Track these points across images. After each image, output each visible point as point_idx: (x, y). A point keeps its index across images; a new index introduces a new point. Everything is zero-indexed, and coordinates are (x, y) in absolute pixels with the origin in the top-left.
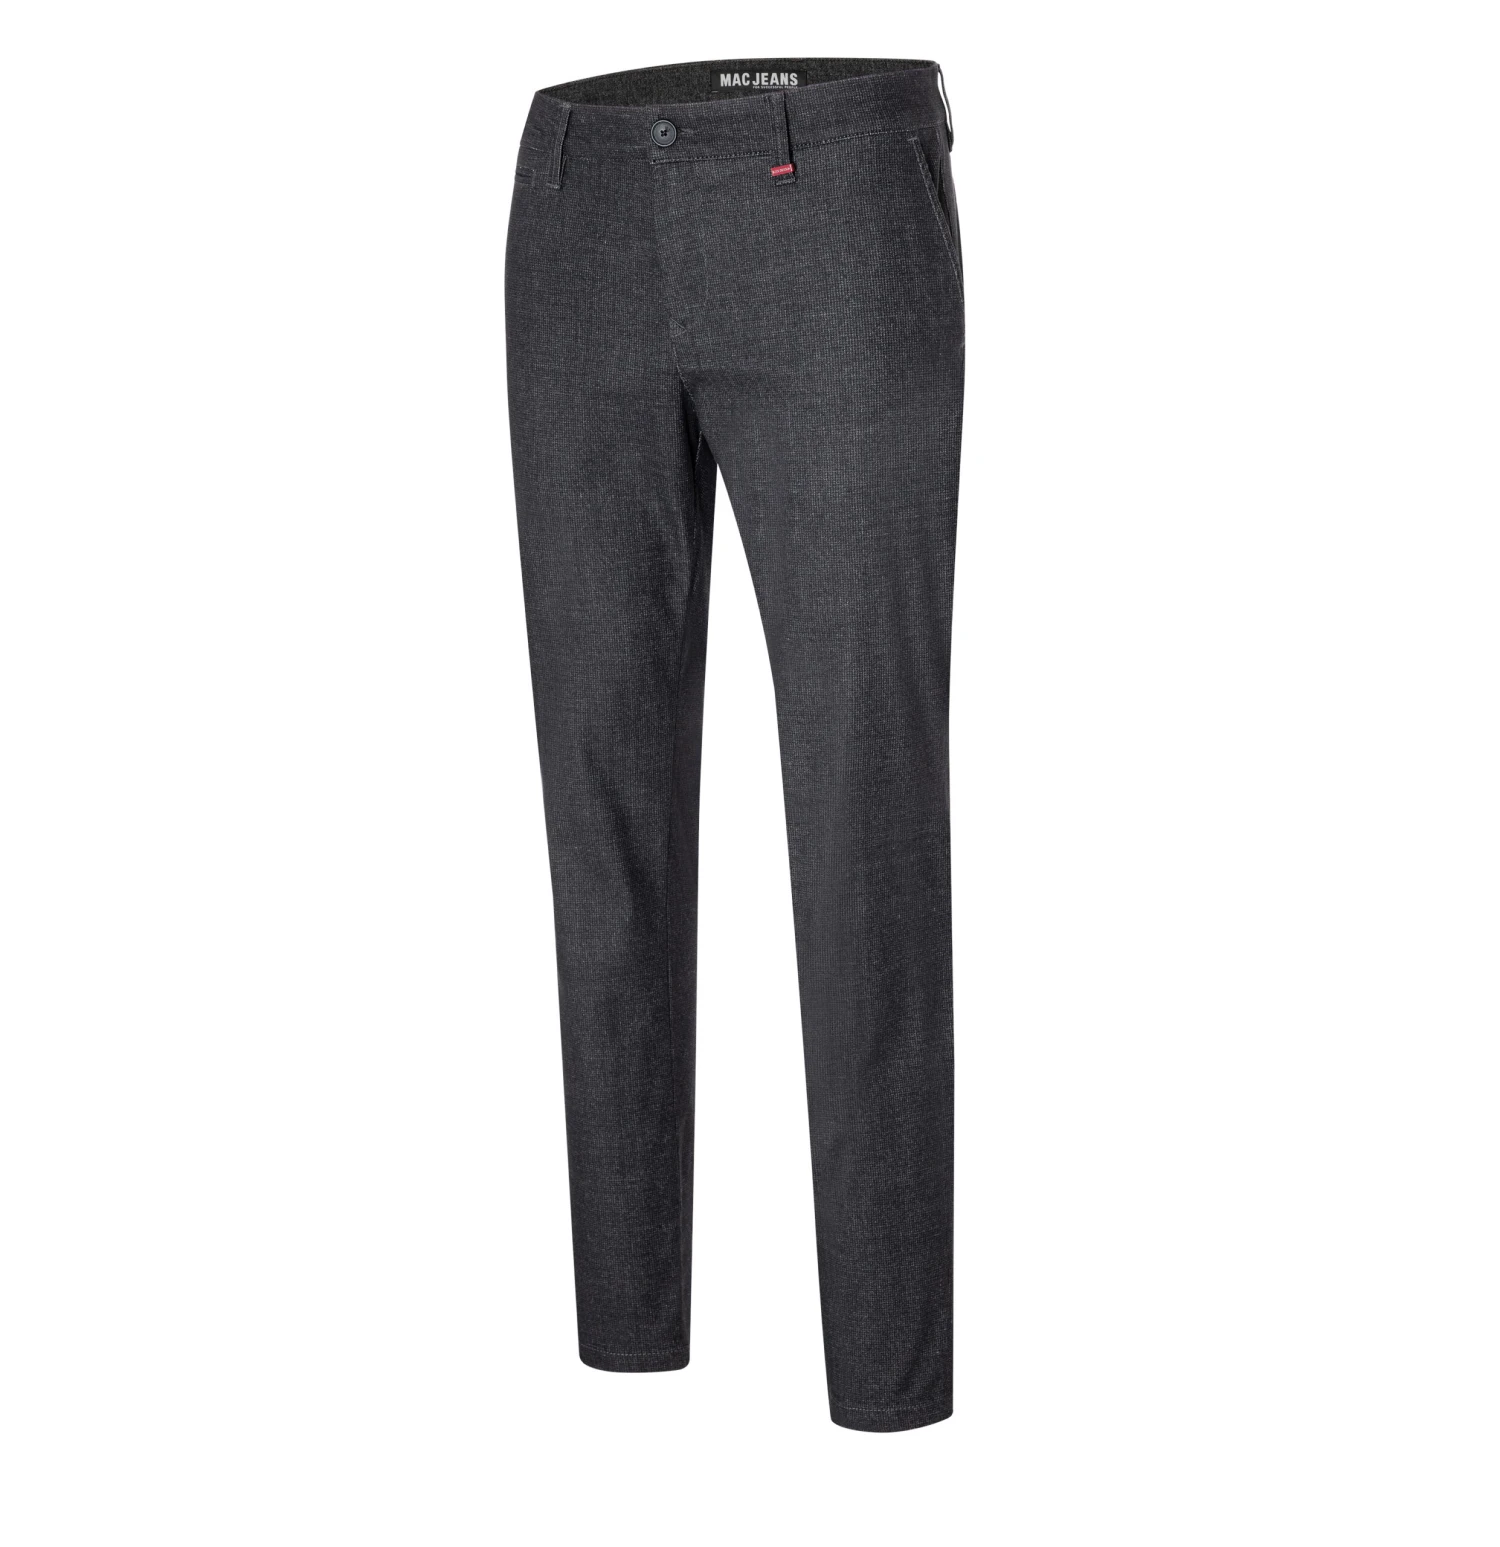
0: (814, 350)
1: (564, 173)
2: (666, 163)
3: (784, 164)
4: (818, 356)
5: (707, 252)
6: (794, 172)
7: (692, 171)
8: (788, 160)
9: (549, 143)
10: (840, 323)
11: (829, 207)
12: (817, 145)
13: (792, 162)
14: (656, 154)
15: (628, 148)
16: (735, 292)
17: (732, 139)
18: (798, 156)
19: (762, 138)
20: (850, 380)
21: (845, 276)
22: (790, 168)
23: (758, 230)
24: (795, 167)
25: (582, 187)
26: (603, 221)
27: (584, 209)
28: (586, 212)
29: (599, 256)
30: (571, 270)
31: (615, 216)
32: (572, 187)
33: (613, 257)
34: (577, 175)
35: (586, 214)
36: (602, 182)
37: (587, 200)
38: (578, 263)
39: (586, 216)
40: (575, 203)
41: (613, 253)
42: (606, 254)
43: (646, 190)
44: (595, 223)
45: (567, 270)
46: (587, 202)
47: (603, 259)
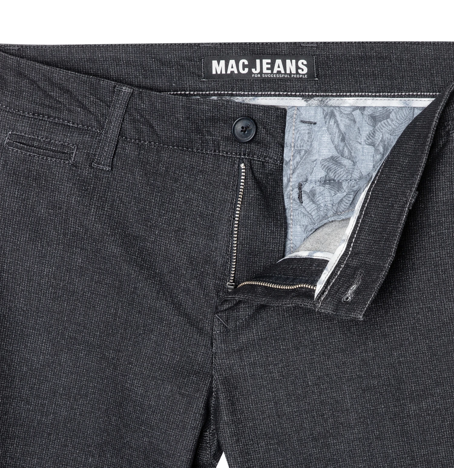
25: (136, 171)
26: (156, 209)
27: (137, 195)
28: (138, 198)
29: (149, 245)
30: (118, 254)
31: (170, 207)
32: (124, 170)
33: (163, 249)
34: (131, 159)
35: (138, 200)
36: (161, 168)
37: (140, 185)
38: (127, 248)
39: (138, 202)
40: (127, 187)
41: (163, 245)
42: (156, 245)
43: (210, 183)
44: (148, 211)
45: (114, 253)
46: (140, 188)
47: (153, 248)
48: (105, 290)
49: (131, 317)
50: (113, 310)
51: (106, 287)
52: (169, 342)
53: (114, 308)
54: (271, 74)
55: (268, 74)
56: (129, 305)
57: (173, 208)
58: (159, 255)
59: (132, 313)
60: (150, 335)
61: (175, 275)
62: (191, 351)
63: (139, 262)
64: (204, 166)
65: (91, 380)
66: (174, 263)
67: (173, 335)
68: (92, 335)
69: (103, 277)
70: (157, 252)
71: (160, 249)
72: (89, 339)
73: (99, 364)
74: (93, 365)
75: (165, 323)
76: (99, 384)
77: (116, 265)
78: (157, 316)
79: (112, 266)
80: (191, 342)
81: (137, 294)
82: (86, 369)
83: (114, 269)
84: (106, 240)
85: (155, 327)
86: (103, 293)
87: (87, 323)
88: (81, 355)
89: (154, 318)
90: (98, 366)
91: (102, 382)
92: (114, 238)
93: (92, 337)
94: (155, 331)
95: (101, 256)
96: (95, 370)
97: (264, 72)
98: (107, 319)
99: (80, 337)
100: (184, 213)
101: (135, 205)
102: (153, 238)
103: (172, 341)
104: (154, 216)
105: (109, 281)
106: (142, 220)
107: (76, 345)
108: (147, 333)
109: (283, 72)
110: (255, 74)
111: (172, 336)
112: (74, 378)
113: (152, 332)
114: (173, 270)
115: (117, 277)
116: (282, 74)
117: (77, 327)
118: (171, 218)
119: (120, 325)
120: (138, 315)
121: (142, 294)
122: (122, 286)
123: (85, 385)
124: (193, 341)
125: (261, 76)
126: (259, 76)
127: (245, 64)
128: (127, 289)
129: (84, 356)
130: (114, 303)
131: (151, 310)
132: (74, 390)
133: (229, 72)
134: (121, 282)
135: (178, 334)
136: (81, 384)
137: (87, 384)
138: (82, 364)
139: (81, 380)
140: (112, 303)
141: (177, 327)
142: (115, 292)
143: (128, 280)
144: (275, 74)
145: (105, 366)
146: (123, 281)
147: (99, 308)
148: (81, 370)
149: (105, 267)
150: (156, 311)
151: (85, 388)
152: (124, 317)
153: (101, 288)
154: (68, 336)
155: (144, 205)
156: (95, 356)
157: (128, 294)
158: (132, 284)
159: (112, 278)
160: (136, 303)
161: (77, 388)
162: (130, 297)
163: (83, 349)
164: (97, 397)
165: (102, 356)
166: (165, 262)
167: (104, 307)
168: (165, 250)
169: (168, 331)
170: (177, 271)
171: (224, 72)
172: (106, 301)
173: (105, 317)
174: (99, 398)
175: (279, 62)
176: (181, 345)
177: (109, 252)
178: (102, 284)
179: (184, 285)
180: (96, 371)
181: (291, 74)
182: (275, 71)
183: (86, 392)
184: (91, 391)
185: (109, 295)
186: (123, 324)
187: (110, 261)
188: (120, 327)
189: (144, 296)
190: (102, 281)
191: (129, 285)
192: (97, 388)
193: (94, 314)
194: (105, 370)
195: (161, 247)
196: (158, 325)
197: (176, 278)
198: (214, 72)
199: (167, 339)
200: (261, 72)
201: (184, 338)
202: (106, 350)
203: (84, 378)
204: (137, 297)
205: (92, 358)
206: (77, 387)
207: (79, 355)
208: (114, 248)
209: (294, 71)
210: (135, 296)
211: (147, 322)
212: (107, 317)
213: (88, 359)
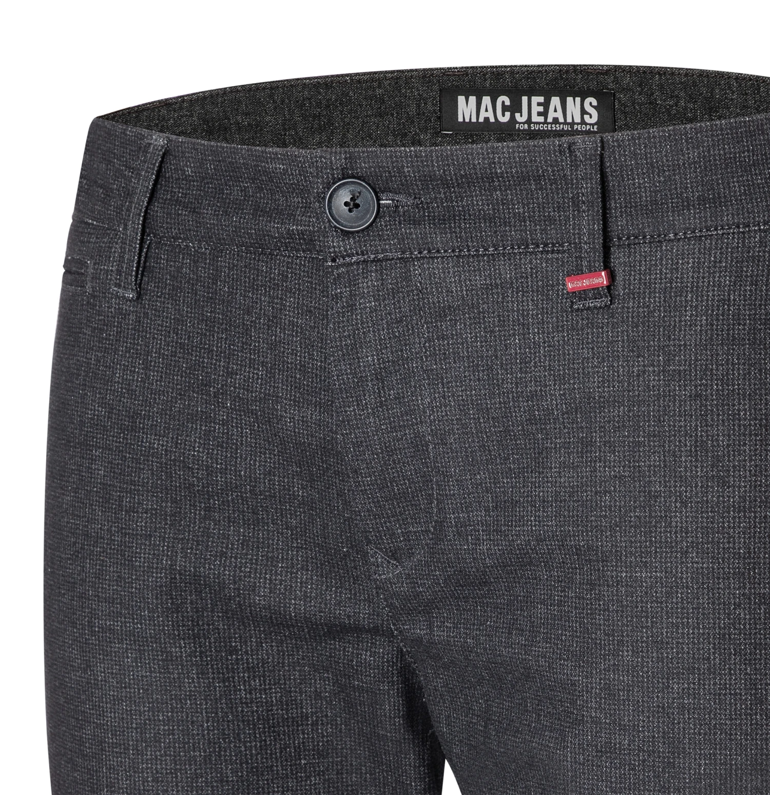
0: (621, 642)
1: (143, 269)
2: (358, 263)
3: (592, 271)
4: (627, 655)
5: (434, 434)
6: (608, 287)
7: (407, 278)
8: (599, 264)
9: (119, 209)
10: (669, 594)
11: (668, 362)
12: (657, 241)
13: (607, 266)
14: (335, 243)
15: (275, 228)
16: (487, 510)
17: (491, 219)
18: (619, 257)
19: (551, 220)
20: (682, 707)
21: (684, 504)
22: (602, 279)
23: (532, 396)
24: (612, 276)
25: (180, 297)
26: (222, 364)
27: (185, 340)
28: (188, 345)
29: (219, 428)
30: (162, 450)
31: (246, 358)
32: (160, 297)
33: (246, 432)
34: (170, 275)
35: (188, 350)
36: (220, 289)
37: (190, 323)
38: (177, 438)
39: (189, 353)
40: (166, 326)
41: (245, 424)
42: (232, 426)
43: (310, 311)
44: (207, 368)
45: (154, 448)
46: (190, 327)
47: (228, 433)
48: (146, 523)
49: (204, 568)
50: (166, 561)
51: (147, 517)
52: (295, 604)
53: (168, 556)
54: (543, 123)
55: (539, 123)
56: (198, 545)
57: (250, 359)
58: (242, 444)
59: (205, 560)
60: (252, 597)
61: (279, 477)
62: (345, 615)
63: (203, 461)
64: (295, 279)
65: (158, 707)
66: (275, 455)
67: (301, 587)
68: (137, 619)
69: (138, 499)
70: (237, 440)
71: (242, 433)
72: (134, 628)
73: (165, 673)
74: (155, 677)
75: (282, 567)
76: (177, 713)
77: (162, 471)
78: (262, 556)
79: (153, 474)
80: (341, 597)
81: (214, 520)
82: (142, 688)
83: (157, 480)
84: (140, 427)
85: (260, 578)
86: (142, 530)
87: (125, 595)
88: (128, 662)
89: (256, 560)
90: (164, 677)
91: (182, 707)
92: (153, 421)
93: (137, 623)
94: (260, 587)
95: (133, 458)
96: (161, 686)
97: (534, 120)
98: (157, 582)
99: (117, 626)
100: (271, 368)
101: (184, 358)
102: (223, 416)
103: (300, 600)
104: (219, 376)
105: (152, 505)
106: (198, 385)
107: (115, 643)
108: (243, 594)
109: (561, 120)
110: (520, 123)
111: (301, 591)
112: (126, 710)
113: (253, 590)
114: (275, 468)
115: (167, 494)
116: (560, 124)
117: (110, 608)
118: (249, 378)
119: (185, 587)
120: (220, 561)
121: (224, 518)
122: (180, 508)
123: (150, 720)
124: (346, 594)
125: (529, 127)
126: (526, 126)
127: (506, 104)
128: (191, 513)
129: (132, 662)
130: (168, 547)
131: (248, 545)
132: (132, 732)
133: (481, 120)
134: (176, 502)
135: (312, 584)
136: (141, 719)
137: (153, 716)
138: (133, 679)
139: (140, 711)
140: (163, 547)
141: (308, 570)
142: (166, 524)
143: (190, 497)
144: (550, 123)
145: (178, 673)
146: (181, 500)
147: (140, 562)
148: (134, 692)
149: (139, 478)
150: (258, 547)
151: (150, 725)
152: (190, 571)
153: (137, 521)
154: (99, 628)
155: (200, 357)
156: (154, 660)
157: (195, 522)
158: (200, 503)
159: (156, 497)
160: (213, 538)
161: (136, 729)
162: (199, 528)
163: (127, 649)
164: (179, 738)
165: (167, 656)
166: (255, 456)
167: (149, 558)
168: (251, 434)
169: (291, 581)
170: (284, 469)
171: (474, 120)
172: (150, 545)
173: (153, 577)
174: (184, 739)
175: (555, 101)
176: (323, 606)
177: (145, 447)
178: (137, 512)
179: (303, 493)
180: (163, 687)
181: (573, 123)
182: (550, 120)
183: (155, 733)
184: (164, 730)
185: (155, 532)
186: (190, 584)
187: (148, 465)
188: (186, 591)
189: (229, 522)
190: (138, 507)
191: (195, 506)
192: (174, 721)
193: (132, 575)
194: (180, 682)
195: (242, 428)
196: (266, 574)
197: (284, 482)
198: (460, 119)
199: (290, 599)
200: (529, 121)
201: (327, 590)
202: (170, 643)
203: (144, 707)
204: (215, 525)
205: (149, 664)
206: (134, 725)
207: (123, 662)
208: (154, 439)
209: (578, 119)
210: (210, 524)
211: (241, 571)
212: (157, 578)
213: (142, 667)
